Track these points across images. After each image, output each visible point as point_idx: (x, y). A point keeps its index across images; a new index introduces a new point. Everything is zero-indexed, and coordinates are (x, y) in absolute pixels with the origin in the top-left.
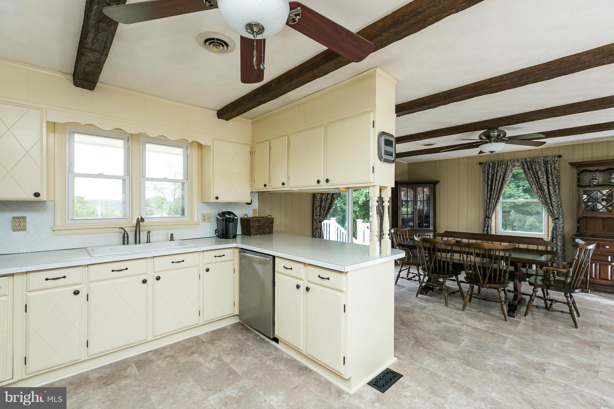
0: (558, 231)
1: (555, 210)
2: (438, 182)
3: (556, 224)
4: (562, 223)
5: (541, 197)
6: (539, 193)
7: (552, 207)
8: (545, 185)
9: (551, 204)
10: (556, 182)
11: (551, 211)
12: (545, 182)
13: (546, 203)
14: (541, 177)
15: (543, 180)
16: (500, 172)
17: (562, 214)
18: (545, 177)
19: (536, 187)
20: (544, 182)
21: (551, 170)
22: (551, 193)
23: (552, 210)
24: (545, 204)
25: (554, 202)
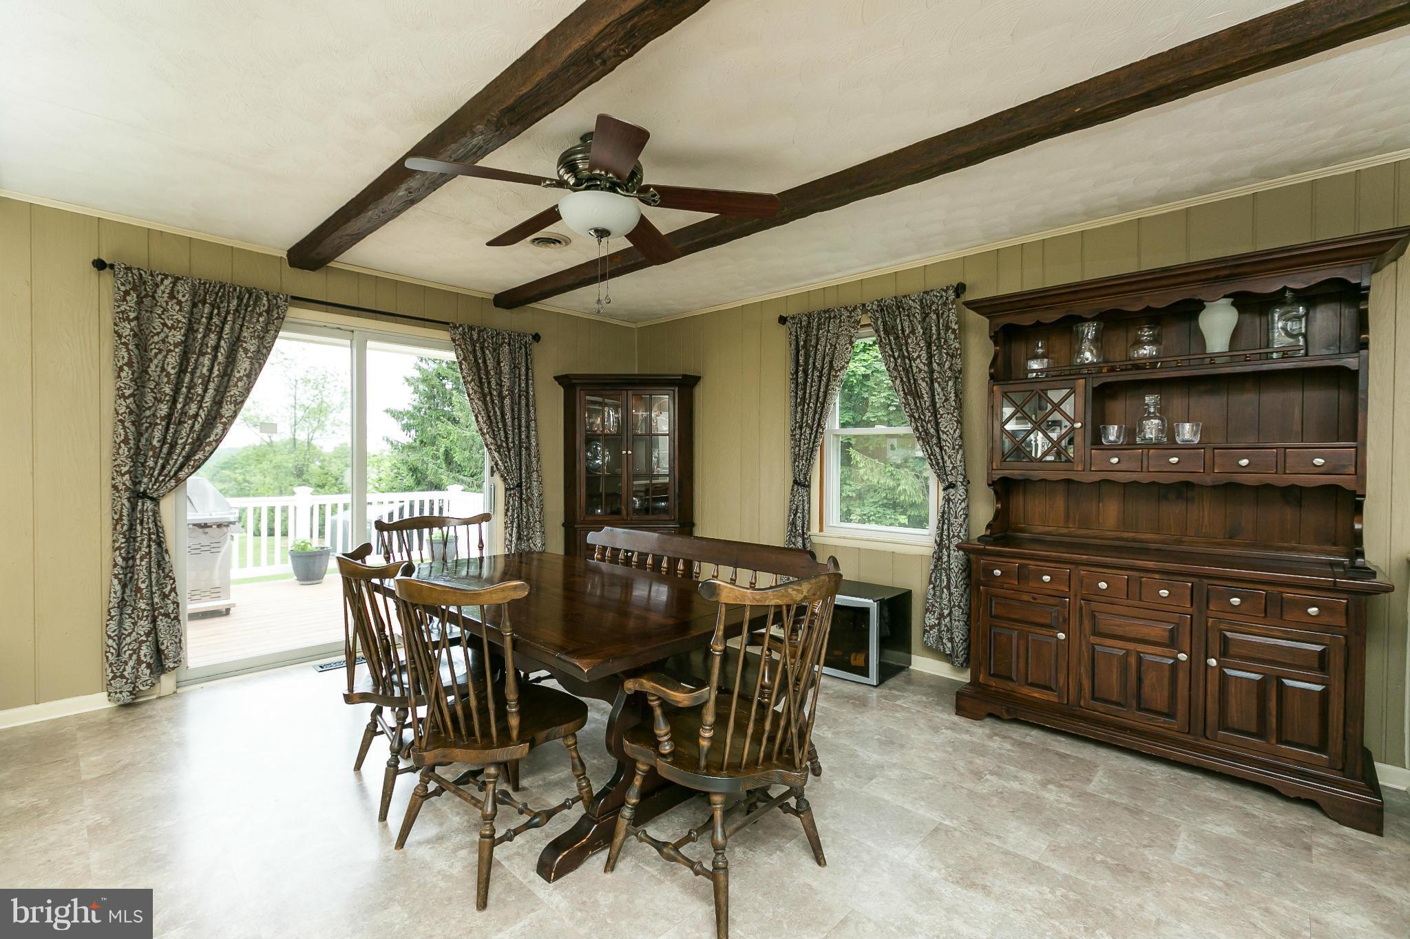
0: (952, 524)
1: (946, 458)
2: (697, 379)
3: (949, 504)
4: (963, 500)
5: (914, 417)
6: (909, 405)
7: (941, 448)
8: (923, 379)
9: (939, 438)
10: (950, 368)
11: (938, 464)
12: (925, 372)
13: (924, 437)
14: (915, 355)
15: (920, 365)
16: (823, 344)
17: (965, 469)
18: (924, 355)
19: (903, 387)
20: (920, 371)
21: (938, 330)
22: (938, 406)
23: (939, 457)
24: (923, 439)
25: (943, 432)
